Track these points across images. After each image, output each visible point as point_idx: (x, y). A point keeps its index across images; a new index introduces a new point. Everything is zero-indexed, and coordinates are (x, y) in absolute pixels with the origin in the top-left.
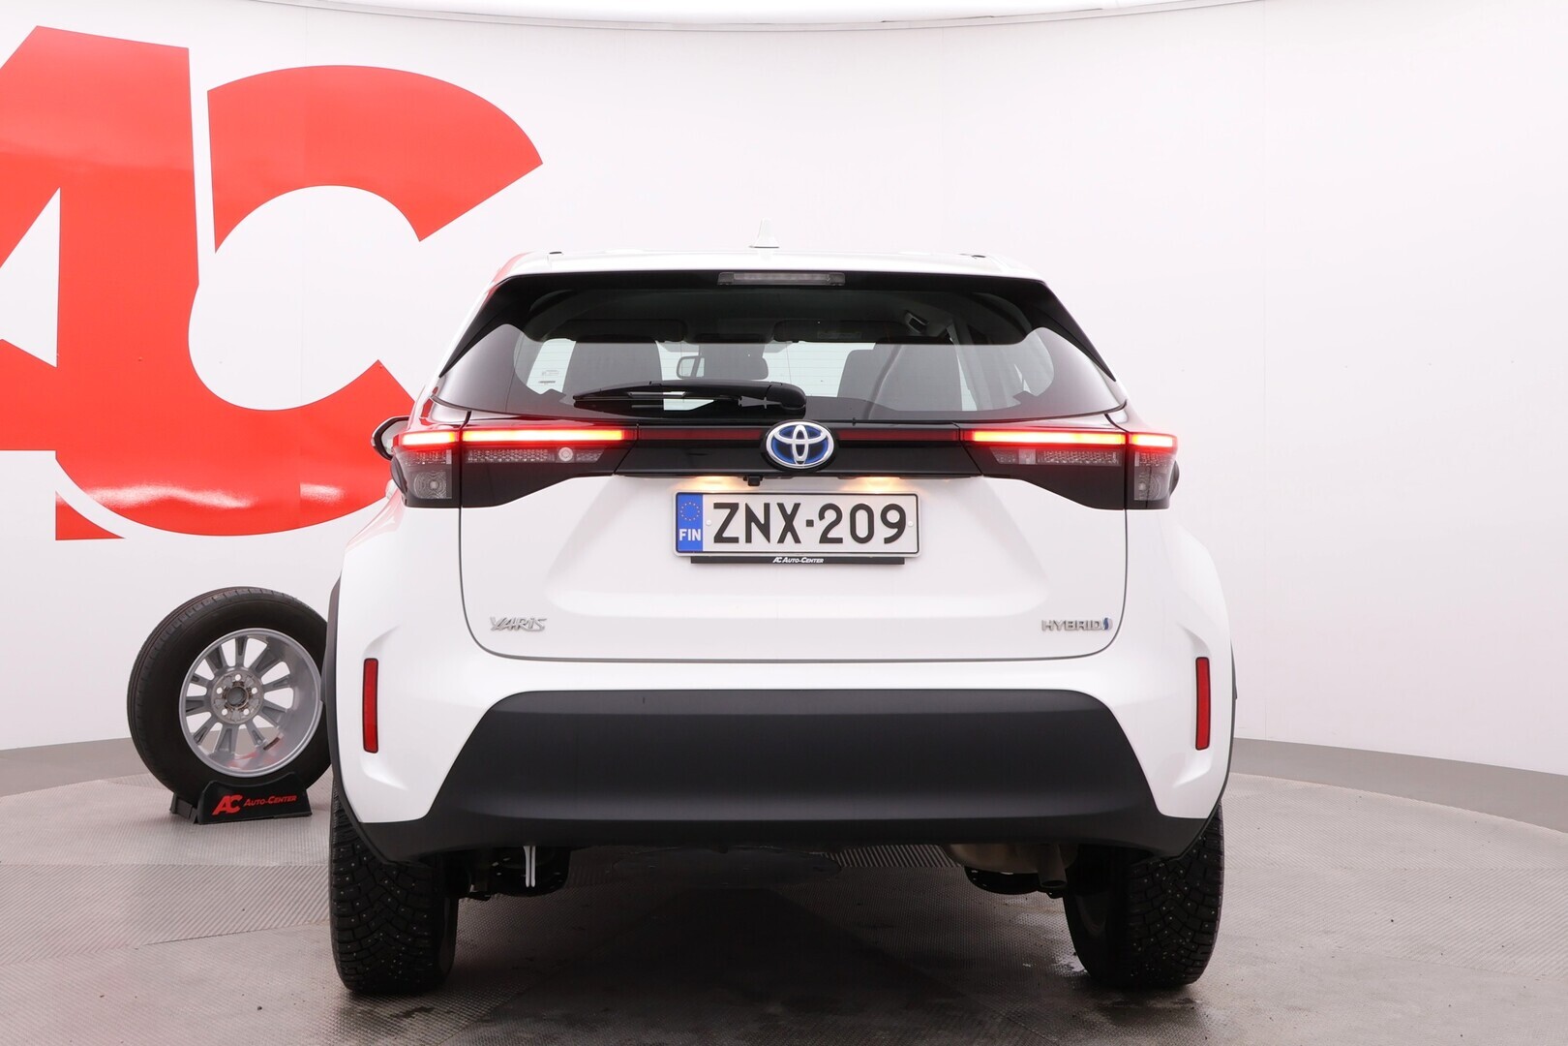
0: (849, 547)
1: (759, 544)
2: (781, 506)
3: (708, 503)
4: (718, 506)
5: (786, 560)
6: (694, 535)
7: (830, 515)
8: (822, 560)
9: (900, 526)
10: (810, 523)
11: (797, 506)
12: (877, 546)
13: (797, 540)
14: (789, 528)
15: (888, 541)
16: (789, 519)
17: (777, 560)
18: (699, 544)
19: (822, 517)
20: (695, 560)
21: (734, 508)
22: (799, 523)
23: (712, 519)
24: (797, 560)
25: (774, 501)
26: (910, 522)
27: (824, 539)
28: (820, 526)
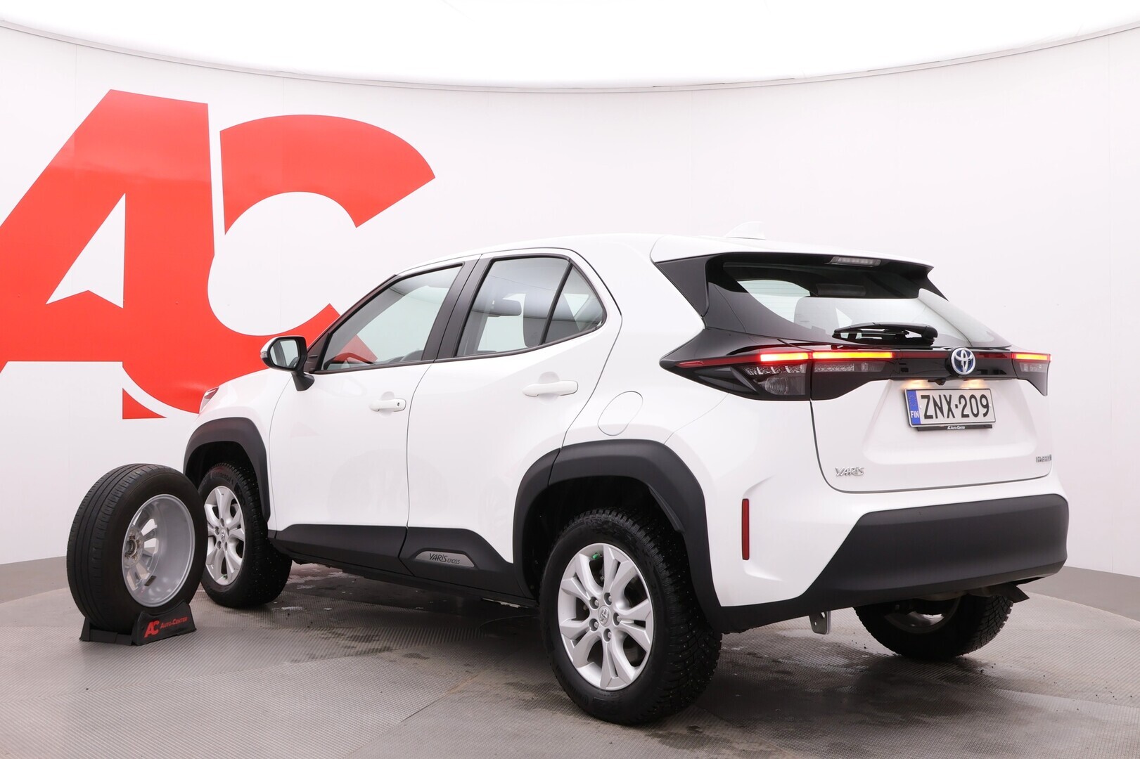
0: (972, 420)
1: (941, 420)
2: (945, 396)
3: (919, 394)
4: (923, 397)
5: (952, 428)
6: (916, 414)
7: (963, 400)
8: (964, 427)
9: (987, 406)
10: (957, 406)
11: (950, 396)
12: (981, 419)
13: (954, 417)
14: (950, 410)
15: (985, 415)
16: (949, 403)
17: (949, 428)
18: (919, 419)
19: (960, 403)
20: (918, 429)
21: (927, 397)
22: (953, 407)
23: (922, 404)
24: (955, 427)
25: (942, 393)
26: (990, 405)
27: (964, 416)
28: (961, 407)
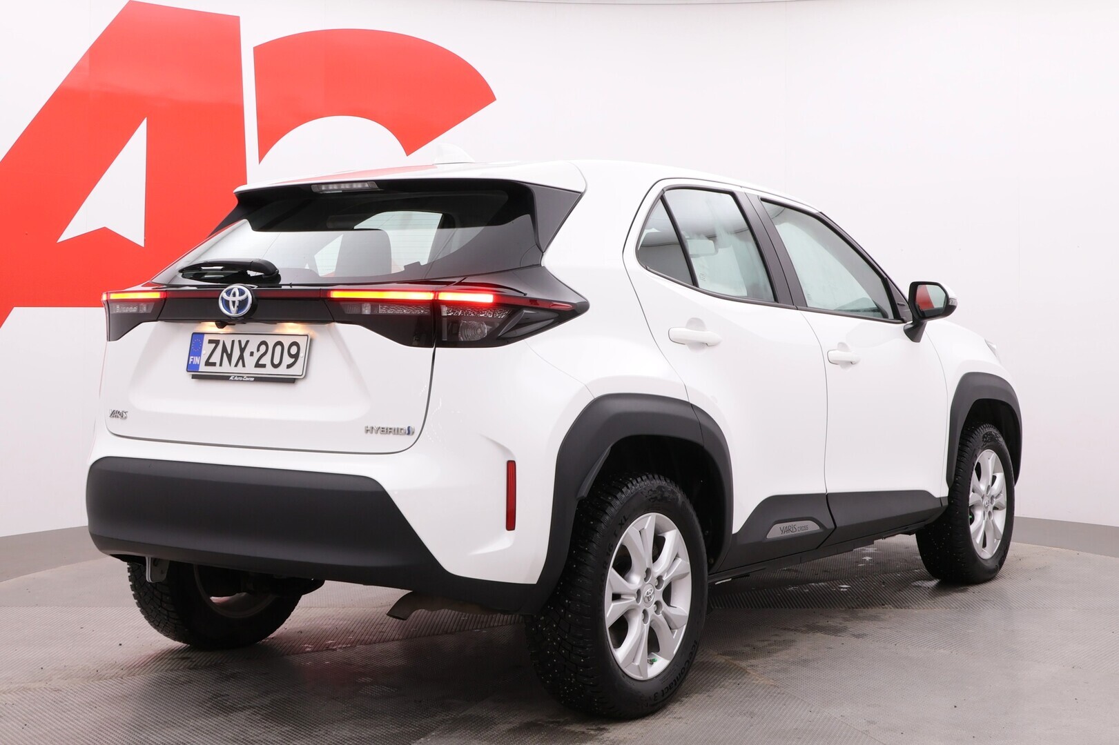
0: (269, 371)
1: (226, 368)
2: (240, 342)
3: (206, 338)
4: (211, 342)
5: (236, 378)
6: (196, 360)
7: (263, 348)
8: (253, 379)
9: (296, 357)
10: (252, 354)
11: (248, 342)
12: (282, 371)
13: (244, 366)
14: (241, 357)
15: (289, 366)
16: (242, 350)
17: (231, 378)
18: (198, 366)
19: (258, 350)
20: (194, 377)
21: (217, 342)
22: (247, 354)
23: (207, 349)
24: (241, 379)
25: (237, 338)
26: (302, 354)
27: (258, 365)
28: (257, 355)
